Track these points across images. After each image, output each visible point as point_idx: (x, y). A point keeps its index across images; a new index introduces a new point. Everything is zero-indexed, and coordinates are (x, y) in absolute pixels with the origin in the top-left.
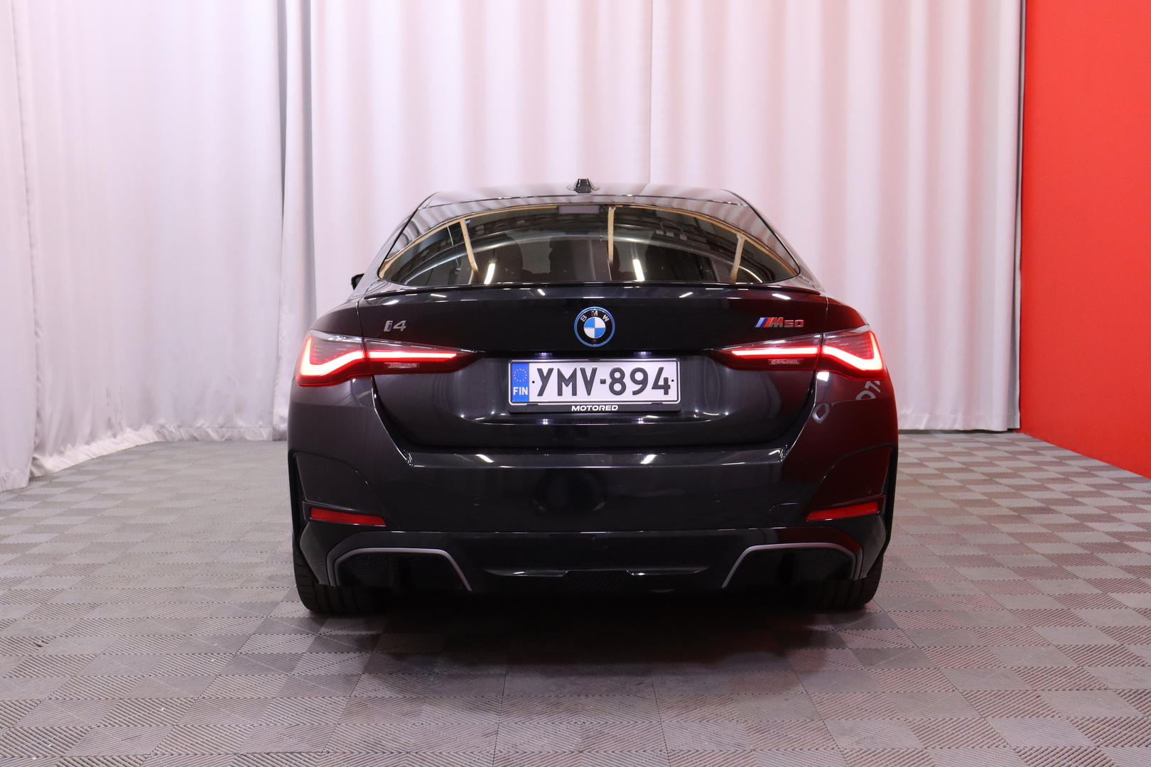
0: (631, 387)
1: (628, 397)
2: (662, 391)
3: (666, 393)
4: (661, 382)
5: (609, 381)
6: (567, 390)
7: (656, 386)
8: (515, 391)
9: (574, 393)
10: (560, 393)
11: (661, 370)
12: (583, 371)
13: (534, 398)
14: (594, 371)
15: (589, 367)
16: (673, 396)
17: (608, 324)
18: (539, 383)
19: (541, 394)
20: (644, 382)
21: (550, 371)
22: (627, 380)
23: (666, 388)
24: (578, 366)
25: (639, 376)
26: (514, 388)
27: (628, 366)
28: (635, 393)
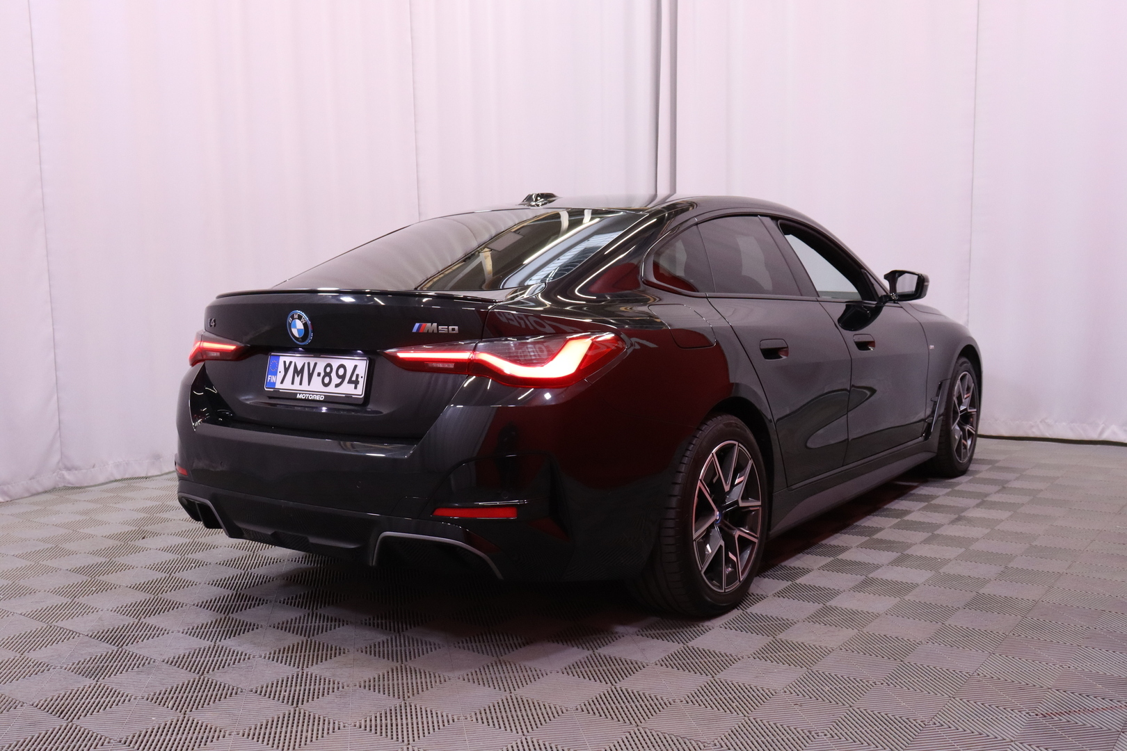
0: (336, 380)
1: (331, 389)
2: (353, 385)
3: (356, 388)
4: (354, 378)
5: (322, 374)
6: (297, 379)
7: (350, 382)
8: (269, 379)
9: (301, 384)
10: (293, 383)
11: (356, 367)
12: (309, 364)
13: (278, 386)
14: (316, 364)
15: (312, 361)
16: (359, 391)
17: (305, 325)
18: (283, 373)
19: (282, 382)
20: (343, 377)
21: (291, 363)
22: (333, 375)
23: (356, 383)
24: (306, 360)
25: (341, 372)
26: (269, 376)
27: (336, 363)
28: (337, 386)
